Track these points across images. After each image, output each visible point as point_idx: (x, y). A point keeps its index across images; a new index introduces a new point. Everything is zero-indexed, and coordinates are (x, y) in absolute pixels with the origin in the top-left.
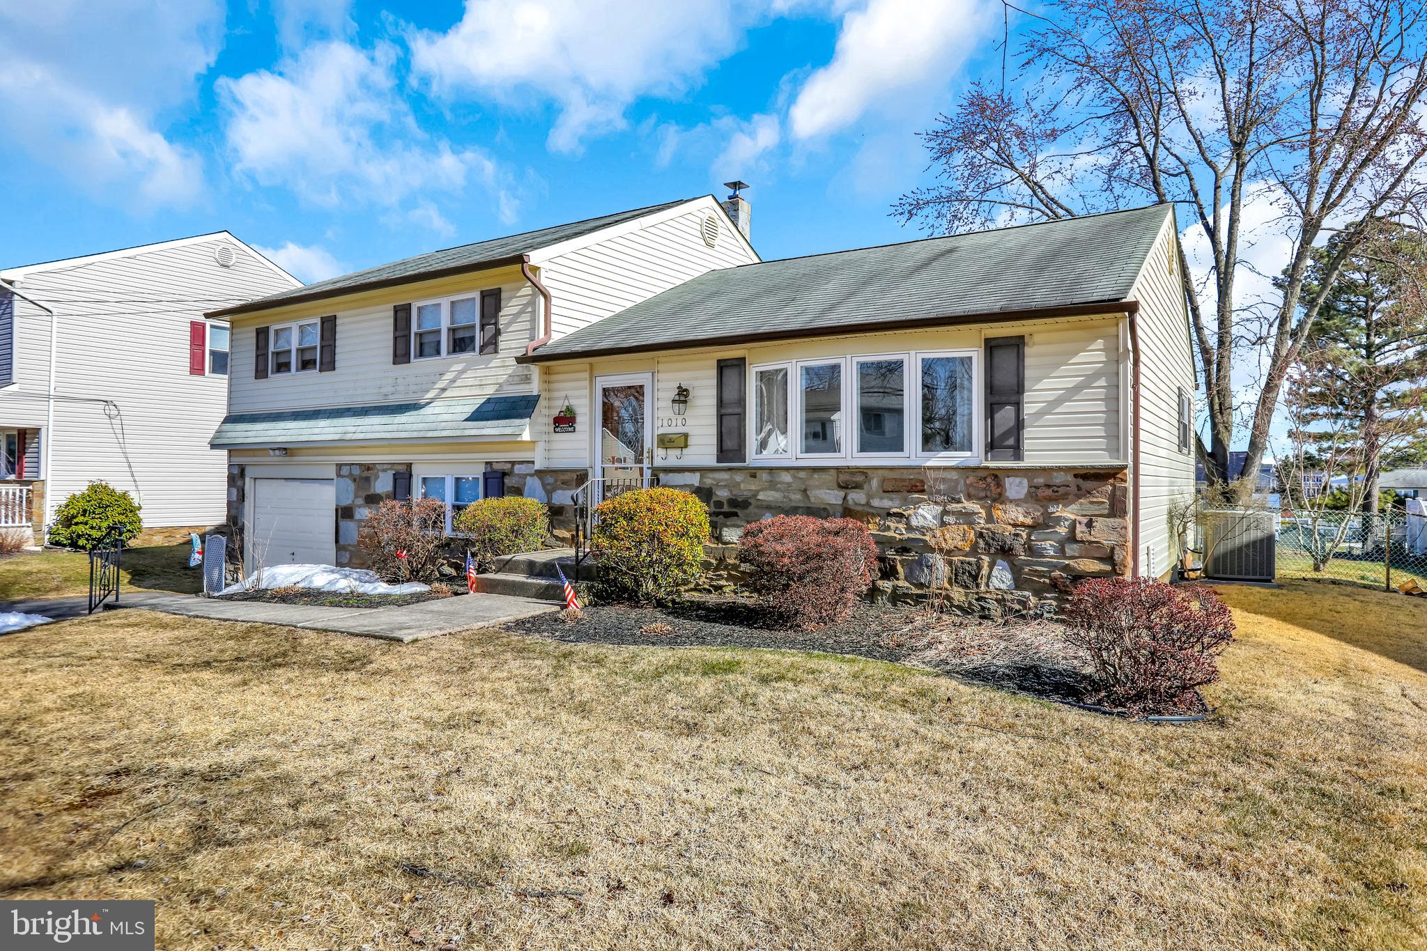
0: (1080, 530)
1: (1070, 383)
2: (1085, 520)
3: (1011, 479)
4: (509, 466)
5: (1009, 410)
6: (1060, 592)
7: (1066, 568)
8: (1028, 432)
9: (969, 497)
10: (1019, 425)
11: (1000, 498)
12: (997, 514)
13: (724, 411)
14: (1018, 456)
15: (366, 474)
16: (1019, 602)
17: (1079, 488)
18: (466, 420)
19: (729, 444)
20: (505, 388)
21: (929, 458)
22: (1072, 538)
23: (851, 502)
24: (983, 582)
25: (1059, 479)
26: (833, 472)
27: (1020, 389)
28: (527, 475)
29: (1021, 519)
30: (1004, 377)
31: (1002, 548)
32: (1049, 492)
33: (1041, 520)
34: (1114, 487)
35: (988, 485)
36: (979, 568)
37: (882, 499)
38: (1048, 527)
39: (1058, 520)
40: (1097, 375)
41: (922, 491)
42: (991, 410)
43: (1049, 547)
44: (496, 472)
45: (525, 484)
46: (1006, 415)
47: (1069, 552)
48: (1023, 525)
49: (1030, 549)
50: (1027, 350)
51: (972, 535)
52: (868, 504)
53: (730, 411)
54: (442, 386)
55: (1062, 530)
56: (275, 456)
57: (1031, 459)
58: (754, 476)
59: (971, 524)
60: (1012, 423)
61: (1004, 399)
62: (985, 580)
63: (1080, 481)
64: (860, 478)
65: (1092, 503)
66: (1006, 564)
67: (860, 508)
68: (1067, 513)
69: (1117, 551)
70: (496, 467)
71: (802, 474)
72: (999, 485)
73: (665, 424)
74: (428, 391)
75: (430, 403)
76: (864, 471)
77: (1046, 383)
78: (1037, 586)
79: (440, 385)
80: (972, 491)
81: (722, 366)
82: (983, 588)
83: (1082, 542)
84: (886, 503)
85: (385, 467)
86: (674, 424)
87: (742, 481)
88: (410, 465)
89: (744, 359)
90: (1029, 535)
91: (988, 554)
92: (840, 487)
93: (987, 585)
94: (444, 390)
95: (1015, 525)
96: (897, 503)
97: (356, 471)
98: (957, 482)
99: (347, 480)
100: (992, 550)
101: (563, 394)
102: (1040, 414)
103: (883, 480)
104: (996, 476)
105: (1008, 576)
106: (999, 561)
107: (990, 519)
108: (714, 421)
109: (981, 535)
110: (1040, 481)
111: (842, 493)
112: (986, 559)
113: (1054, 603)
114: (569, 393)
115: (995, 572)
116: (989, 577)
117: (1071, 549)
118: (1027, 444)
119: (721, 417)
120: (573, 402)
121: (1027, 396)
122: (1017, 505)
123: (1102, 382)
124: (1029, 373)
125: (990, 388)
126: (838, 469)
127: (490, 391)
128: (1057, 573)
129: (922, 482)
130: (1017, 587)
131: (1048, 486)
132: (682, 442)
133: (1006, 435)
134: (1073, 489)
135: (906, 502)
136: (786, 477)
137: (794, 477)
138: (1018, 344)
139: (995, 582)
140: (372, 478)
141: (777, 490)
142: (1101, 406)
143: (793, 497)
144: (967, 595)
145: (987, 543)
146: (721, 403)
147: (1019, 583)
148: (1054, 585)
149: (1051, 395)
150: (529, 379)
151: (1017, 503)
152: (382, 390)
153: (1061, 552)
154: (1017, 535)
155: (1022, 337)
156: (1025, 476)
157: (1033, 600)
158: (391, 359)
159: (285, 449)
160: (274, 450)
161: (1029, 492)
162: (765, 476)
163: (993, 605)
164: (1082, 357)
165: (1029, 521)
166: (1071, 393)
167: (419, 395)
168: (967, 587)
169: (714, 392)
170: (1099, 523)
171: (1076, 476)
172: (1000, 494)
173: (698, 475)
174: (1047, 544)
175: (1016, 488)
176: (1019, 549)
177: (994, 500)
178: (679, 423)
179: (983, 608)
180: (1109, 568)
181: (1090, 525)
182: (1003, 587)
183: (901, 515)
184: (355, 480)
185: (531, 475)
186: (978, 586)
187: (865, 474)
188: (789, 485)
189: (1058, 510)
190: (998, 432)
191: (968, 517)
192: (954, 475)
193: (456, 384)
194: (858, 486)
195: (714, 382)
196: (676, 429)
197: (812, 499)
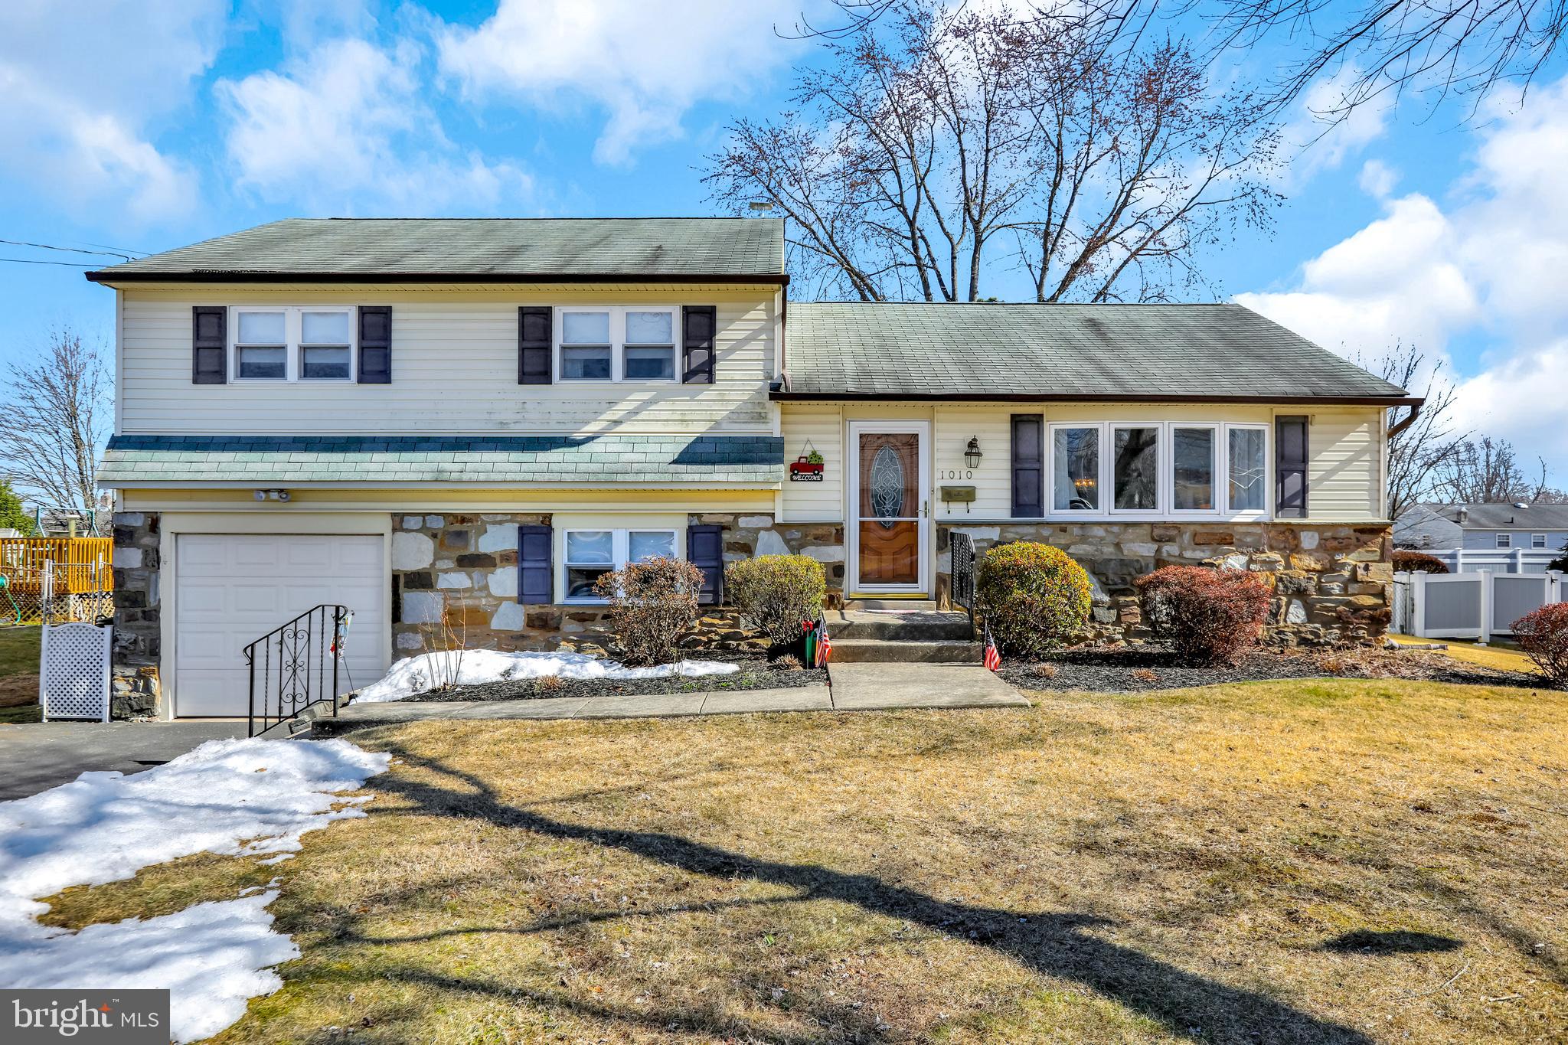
0: (1360, 572)
1: (1343, 456)
2: (1362, 565)
3: (1305, 533)
4: (731, 518)
5: (1296, 477)
6: (1344, 622)
7: (1348, 604)
8: (1311, 495)
9: (1272, 548)
10: (1304, 489)
11: (1296, 549)
12: (1294, 561)
13: (1019, 466)
14: (1304, 515)
15: (457, 527)
16: (1312, 633)
17: (1358, 540)
18: (675, 462)
19: (1027, 498)
20: (725, 426)
21: (1234, 516)
22: (1354, 578)
23: (1165, 554)
24: (1281, 618)
25: (1344, 532)
26: (1148, 528)
27: (1305, 459)
28: (759, 529)
29: (1313, 565)
30: (1293, 449)
31: (1298, 590)
32: (1335, 543)
33: (1328, 566)
34: (1384, 539)
35: (1287, 538)
36: (1279, 607)
37: (1194, 550)
38: (1334, 571)
39: (1344, 565)
40: (1363, 452)
41: (1231, 544)
42: (1281, 477)
43: (1336, 587)
44: (707, 526)
45: (756, 540)
46: (1293, 481)
47: (1350, 591)
48: (1314, 570)
49: (1320, 590)
50: (1311, 428)
51: (1273, 579)
52: (1181, 556)
53: (1027, 466)
54: (615, 418)
55: (1346, 574)
56: (268, 500)
57: (1314, 517)
58: (1064, 530)
59: (1272, 570)
60: (1299, 487)
61: (1292, 467)
62: (1283, 616)
63: (1358, 535)
64: (1173, 533)
65: (1368, 551)
66: (1299, 602)
67: (1173, 559)
68: (1350, 559)
69: (1387, 588)
70: (706, 519)
71: (1115, 529)
72: (1296, 537)
73: (946, 475)
74: (587, 423)
75: (593, 438)
76: (1176, 526)
77: (1325, 455)
78: (1324, 619)
79: (610, 415)
80: (1274, 544)
81: (1016, 421)
82: (1282, 624)
83: (1362, 582)
84: (1198, 554)
85: (499, 518)
86: (957, 476)
87: (1050, 536)
88: (548, 517)
89: (1041, 416)
90: (1319, 579)
91: (1286, 595)
92: (1154, 540)
93: (1285, 621)
94: (617, 422)
95: (1308, 571)
96: (1208, 554)
97: (438, 524)
98: (1260, 536)
99: (420, 535)
100: (1290, 592)
101: (805, 437)
102: (1321, 480)
103: (1195, 535)
104: (1292, 531)
105: (1302, 613)
106: (1294, 601)
107: (1288, 566)
108: (1008, 475)
109: (1281, 580)
110: (1328, 534)
111: (1155, 546)
112: (1284, 599)
113: (1338, 632)
114: (811, 437)
115: (1291, 609)
116: (1286, 615)
117: (1353, 588)
118: (1311, 504)
119: (1016, 472)
120: (820, 448)
121: (1311, 465)
122: (1310, 555)
123: (1367, 457)
124: (1311, 447)
125: (1281, 457)
126: (1152, 524)
127: (701, 428)
128: (1341, 608)
129: (1231, 536)
130: (1310, 621)
131: (1335, 539)
132: (967, 495)
133: (1294, 497)
134: (1354, 541)
135: (1215, 553)
136: (1099, 532)
137: (1107, 531)
138: (1304, 422)
139: (1292, 618)
140: (472, 534)
141: (1090, 544)
142: (1366, 476)
143: (1106, 550)
144: (1268, 630)
145: (1285, 586)
146: (1016, 457)
147: (1311, 617)
148: (1339, 618)
149: (1329, 466)
150: (765, 418)
151: (1310, 552)
152: (493, 417)
153: (1345, 589)
154: (1310, 578)
155: (1306, 417)
156: (1317, 531)
157: (1322, 631)
158: (516, 376)
159: (281, 491)
160: (267, 491)
161: (1319, 544)
162: (1076, 530)
163: (1290, 637)
164: (1352, 436)
165: (1318, 567)
166: (1344, 465)
167: (569, 426)
168: (1269, 624)
169: (1006, 446)
170: (1373, 567)
171: (1355, 531)
172: (1297, 546)
173: (997, 530)
174: (1335, 585)
175: (1309, 540)
176: (1312, 590)
177: (1292, 551)
178: (964, 475)
179: (1282, 640)
180: (1381, 602)
181: (1366, 568)
182: (1299, 621)
183: (1212, 565)
184: (434, 536)
185: (767, 529)
186: (1277, 622)
187: (1178, 529)
188: (1102, 539)
189: (1342, 558)
190: (1287, 495)
191: (1270, 565)
192: (1258, 530)
193: (639, 417)
194: (1171, 540)
195: (1008, 436)
196: (960, 482)
197: (1126, 552)
